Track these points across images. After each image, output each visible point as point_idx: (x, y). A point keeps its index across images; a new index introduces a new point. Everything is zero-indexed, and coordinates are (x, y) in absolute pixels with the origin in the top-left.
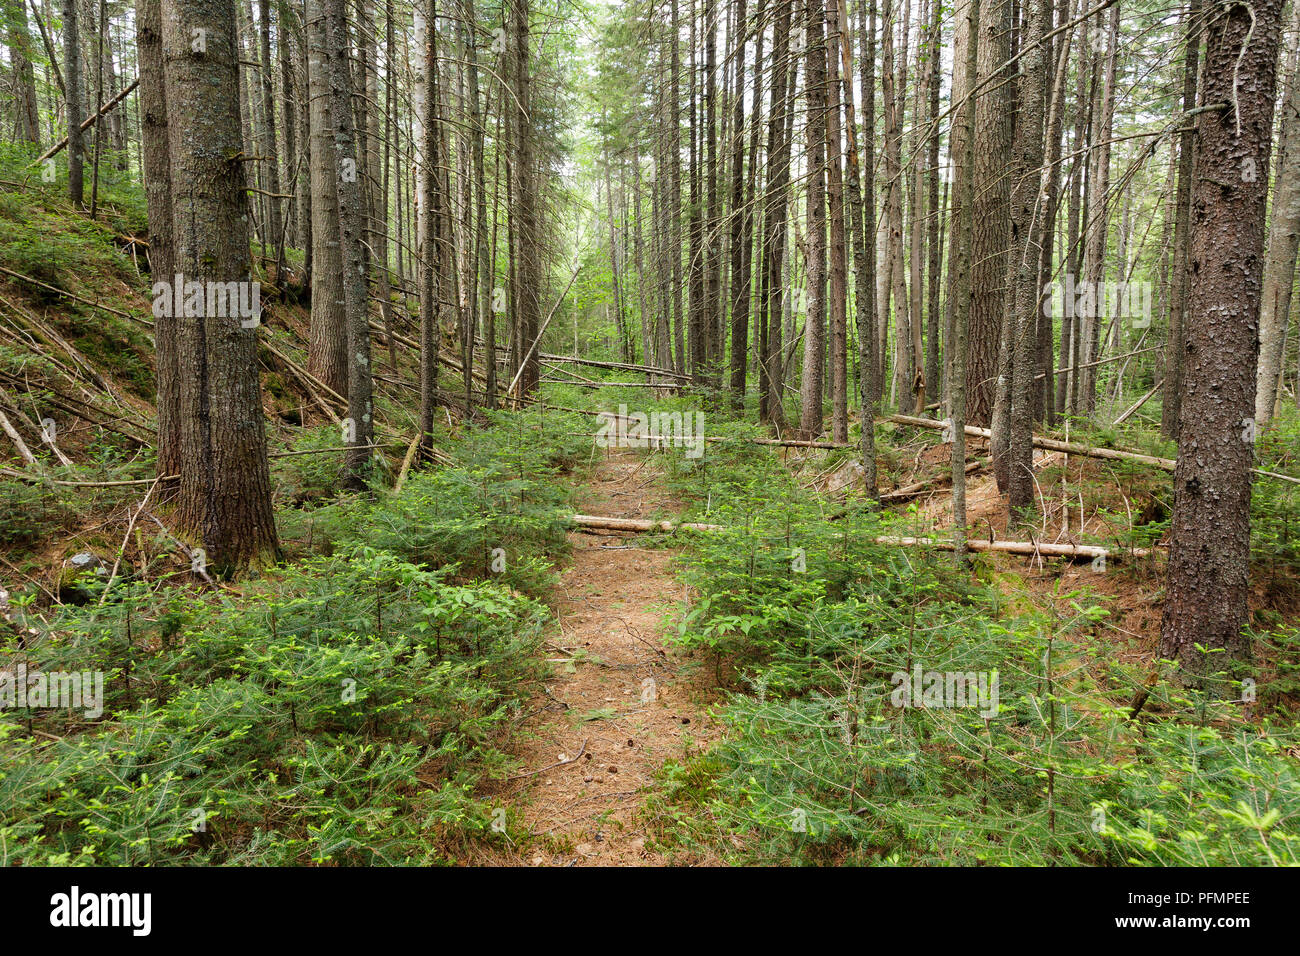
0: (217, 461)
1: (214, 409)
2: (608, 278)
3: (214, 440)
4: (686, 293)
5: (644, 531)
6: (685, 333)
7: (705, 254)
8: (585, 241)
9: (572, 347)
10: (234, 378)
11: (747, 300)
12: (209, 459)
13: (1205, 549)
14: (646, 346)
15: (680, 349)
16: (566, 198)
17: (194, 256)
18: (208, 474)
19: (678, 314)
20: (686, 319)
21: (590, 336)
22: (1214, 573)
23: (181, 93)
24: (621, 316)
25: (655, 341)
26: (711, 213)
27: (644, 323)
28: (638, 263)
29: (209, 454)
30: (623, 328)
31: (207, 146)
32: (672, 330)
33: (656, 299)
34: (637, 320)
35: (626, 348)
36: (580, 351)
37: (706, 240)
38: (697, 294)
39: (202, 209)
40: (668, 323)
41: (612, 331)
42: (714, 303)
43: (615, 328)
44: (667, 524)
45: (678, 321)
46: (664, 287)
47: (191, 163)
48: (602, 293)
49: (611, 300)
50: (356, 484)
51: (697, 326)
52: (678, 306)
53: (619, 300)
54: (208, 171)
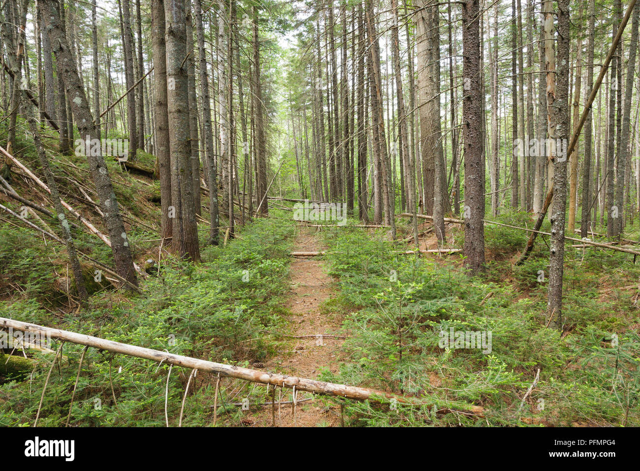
0: (184, 232)
1: (183, 216)
2: (294, 163)
3: (183, 225)
4: (328, 169)
5: (315, 255)
6: (329, 185)
7: (335, 155)
8: (283, 146)
9: (279, 193)
10: (189, 206)
11: (353, 172)
12: (182, 231)
13: (472, 243)
14: (312, 192)
15: (327, 192)
16: (276, 130)
17: (178, 170)
18: (182, 236)
19: (325, 178)
20: (329, 180)
21: (285, 188)
22: (474, 249)
23: (174, 122)
24: (300, 180)
25: (316, 189)
26: (337, 138)
27: (311, 182)
28: (307, 156)
29: (182, 230)
30: (301, 183)
31: (182, 137)
32: (323, 185)
33: (316, 172)
34: (307, 180)
35: (303, 192)
36: (282, 195)
37: (335, 149)
38: (332, 169)
39: (180, 156)
40: (321, 182)
41: (296, 186)
42: (339, 174)
43: (298, 184)
44: (323, 253)
45: (326, 181)
46: (319, 166)
47: (177, 142)
48: (292, 169)
49: (296, 172)
50: (215, 243)
51: (333, 182)
52: (325, 174)
53: (300, 172)
54: (182, 144)
